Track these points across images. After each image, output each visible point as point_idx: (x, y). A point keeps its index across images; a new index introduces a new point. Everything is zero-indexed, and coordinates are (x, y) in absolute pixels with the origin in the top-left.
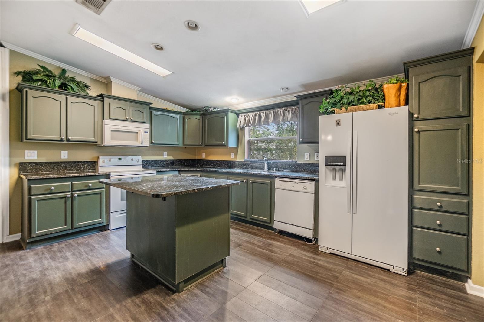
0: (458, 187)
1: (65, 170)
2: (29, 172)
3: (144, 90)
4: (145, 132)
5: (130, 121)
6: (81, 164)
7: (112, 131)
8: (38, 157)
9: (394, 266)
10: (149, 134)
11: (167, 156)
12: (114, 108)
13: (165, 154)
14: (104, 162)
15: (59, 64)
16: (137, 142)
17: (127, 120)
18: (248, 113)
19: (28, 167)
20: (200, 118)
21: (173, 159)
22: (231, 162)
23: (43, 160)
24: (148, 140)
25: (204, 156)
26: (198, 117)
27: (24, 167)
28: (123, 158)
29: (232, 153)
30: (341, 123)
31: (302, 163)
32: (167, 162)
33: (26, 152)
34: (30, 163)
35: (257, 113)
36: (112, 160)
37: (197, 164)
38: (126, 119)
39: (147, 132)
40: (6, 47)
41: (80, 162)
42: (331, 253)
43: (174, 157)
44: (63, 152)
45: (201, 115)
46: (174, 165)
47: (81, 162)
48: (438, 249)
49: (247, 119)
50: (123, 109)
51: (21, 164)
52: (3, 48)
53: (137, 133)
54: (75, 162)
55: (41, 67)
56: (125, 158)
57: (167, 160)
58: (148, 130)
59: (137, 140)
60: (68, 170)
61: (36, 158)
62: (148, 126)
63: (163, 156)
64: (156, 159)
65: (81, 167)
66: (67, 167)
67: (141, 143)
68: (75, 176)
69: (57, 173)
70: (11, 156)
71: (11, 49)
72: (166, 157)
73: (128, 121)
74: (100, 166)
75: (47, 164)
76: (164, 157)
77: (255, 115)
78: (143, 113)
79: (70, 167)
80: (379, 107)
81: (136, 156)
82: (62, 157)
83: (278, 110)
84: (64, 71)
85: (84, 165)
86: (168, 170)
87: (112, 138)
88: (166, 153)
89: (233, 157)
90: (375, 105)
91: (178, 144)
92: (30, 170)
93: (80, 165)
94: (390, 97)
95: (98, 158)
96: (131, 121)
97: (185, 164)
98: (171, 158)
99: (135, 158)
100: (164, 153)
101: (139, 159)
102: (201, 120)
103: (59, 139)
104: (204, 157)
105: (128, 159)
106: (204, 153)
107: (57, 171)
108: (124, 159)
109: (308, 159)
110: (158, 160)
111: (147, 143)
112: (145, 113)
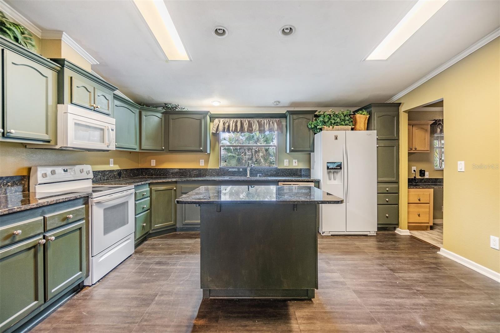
0: (394, 178)
6: (1, 181)
7: (76, 124)
9: (370, 232)
10: (114, 133)
11: (113, 164)
13: (112, 161)
16: (103, 144)
17: (92, 109)
18: (227, 119)
20: (162, 116)
21: (119, 169)
22: (200, 170)
25: (153, 164)
26: (160, 115)
28: (69, 169)
29: (201, 160)
30: (338, 138)
31: (283, 169)
32: (115, 173)
35: (238, 119)
36: (56, 172)
37: (143, 174)
38: (91, 107)
42: (332, 235)
43: (120, 166)
45: (162, 113)
46: (121, 176)
47: (2, 178)
48: (387, 215)
49: (227, 125)
50: (87, 90)
53: (103, 130)
56: (72, 169)
58: (114, 128)
59: (102, 141)
62: (114, 121)
63: (109, 164)
67: (107, 146)
74: (39, 184)
76: (111, 165)
77: (236, 122)
78: (108, 100)
80: (352, 129)
81: (83, 165)
83: (262, 119)
86: (143, 183)
89: (203, 165)
90: (350, 127)
91: (134, 147)
94: (361, 123)
96: (96, 111)
97: (131, 174)
98: (116, 167)
100: (110, 161)
102: (163, 119)
104: (155, 165)
105: (76, 171)
109: (288, 165)
111: (113, 146)
112: (110, 101)
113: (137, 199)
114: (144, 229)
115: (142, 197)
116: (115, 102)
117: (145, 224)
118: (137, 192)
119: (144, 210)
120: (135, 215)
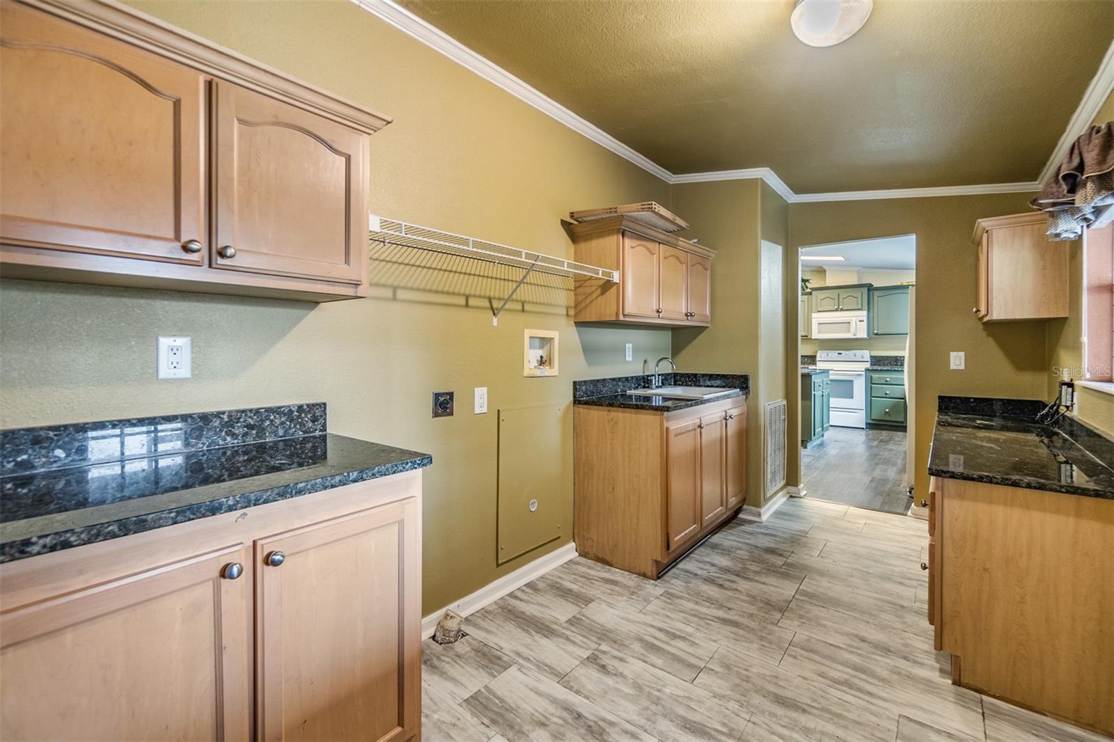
4: (860, 321)
5: (839, 310)
7: (819, 324)
10: (865, 323)
12: (821, 300)
14: (821, 356)
16: (849, 334)
17: (837, 310)
24: (864, 331)
36: (830, 354)
38: (835, 309)
39: (863, 321)
50: (832, 298)
53: (849, 323)
58: (865, 319)
59: (849, 332)
62: (865, 313)
67: (854, 335)
78: (857, 298)
81: (858, 350)
85: (804, 359)
87: (819, 332)
95: (817, 352)
96: (842, 310)
99: (859, 353)
101: (866, 354)
105: (849, 354)
108: (845, 354)
111: (863, 334)
112: (860, 299)
113: (873, 382)
114: (890, 415)
115: (885, 383)
116: (876, 294)
117: (887, 410)
118: (873, 376)
119: (888, 396)
120: (871, 396)
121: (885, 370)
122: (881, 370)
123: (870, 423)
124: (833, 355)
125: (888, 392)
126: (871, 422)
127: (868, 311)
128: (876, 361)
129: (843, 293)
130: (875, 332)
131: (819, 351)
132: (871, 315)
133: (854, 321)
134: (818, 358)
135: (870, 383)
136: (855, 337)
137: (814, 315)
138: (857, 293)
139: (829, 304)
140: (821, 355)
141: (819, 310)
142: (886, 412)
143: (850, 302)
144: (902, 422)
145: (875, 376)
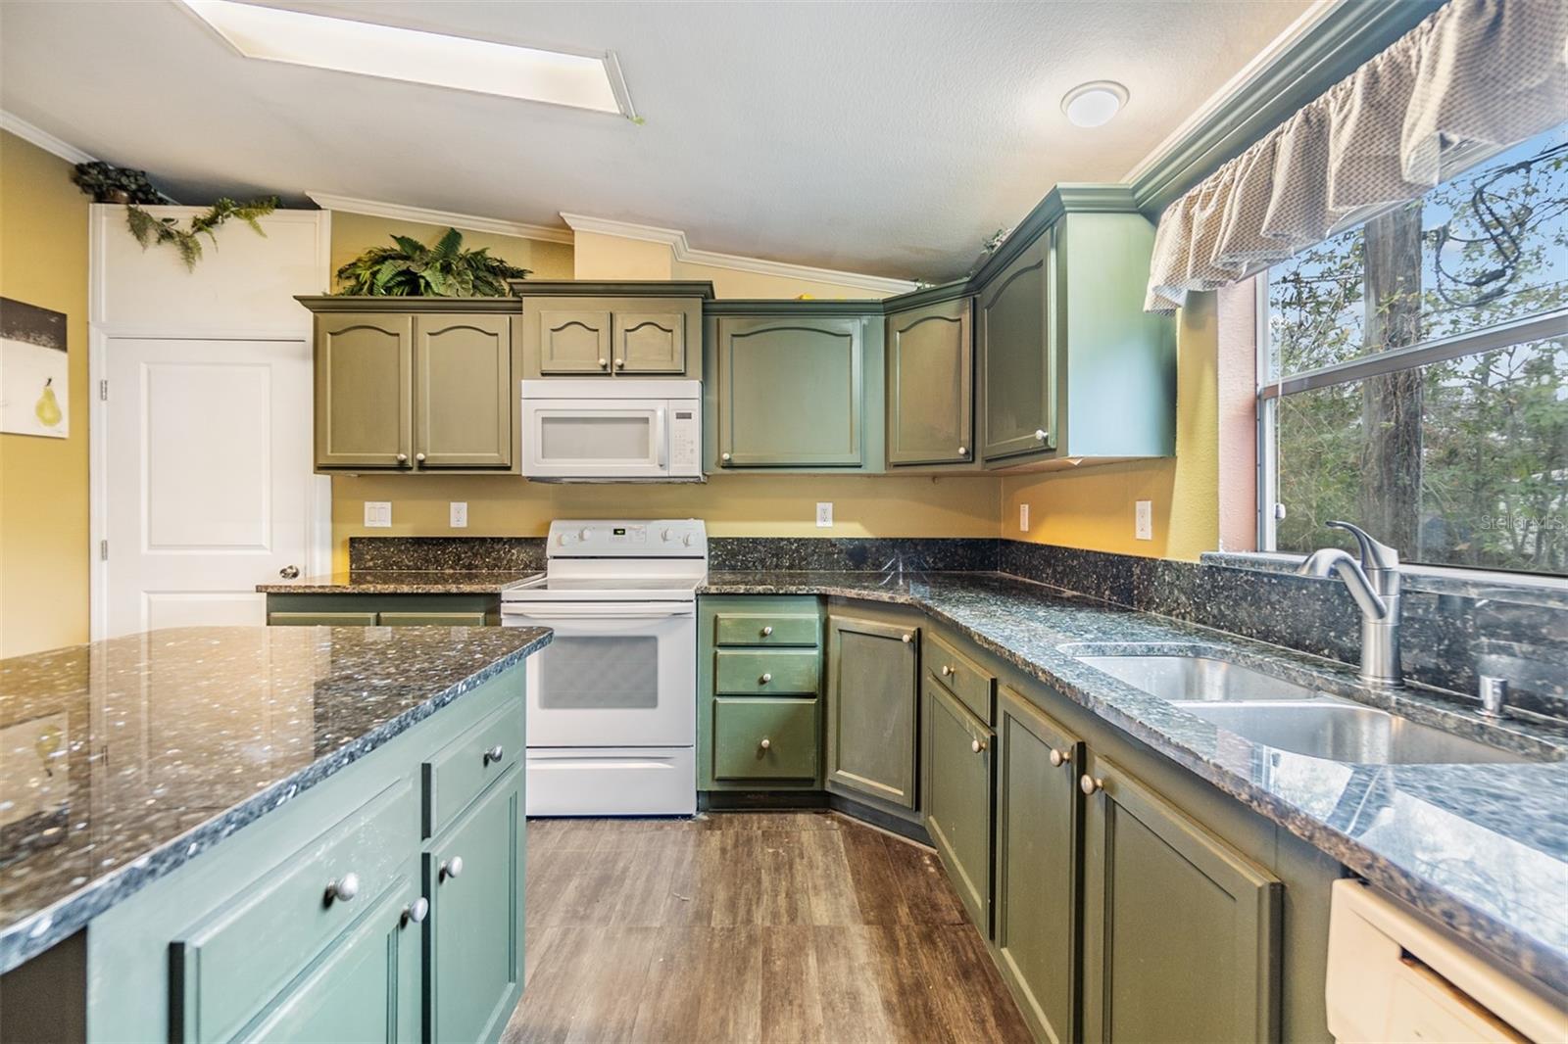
1: (457, 565)
2: (370, 568)
3: (700, 237)
4: (679, 417)
5: (617, 374)
6: (500, 546)
7: (545, 420)
8: (392, 522)
10: (694, 425)
11: (835, 519)
12: (553, 330)
13: (824, 511)
14: (560, 542)
15: (451, 220)
16: (647, 460)
17: (604, 373)
19: (367, 553)
20: (961, 311)
23: (406, 531)
24: (692, 451)
25: (1024, 523)
26: (954, 307)
27: (358, 550)
28: (629, 528)
29: (1138, 505)
32: (830, 549)
33: (368, 505)
34: (371, 540)
36: (587, 534)
37: (1002, 564)
38: (599, 370)
39: (688, 416)
40: (322, 207)
41: (500, 540)
44: (453, 505)
45: (964, 295)
46: (865, 562)
47: (502, 539)
50: (586, 327)
51: (352, 540)
52: (318, 212)
53: (646, 420)
54: (483, 540)
55: (401, 240)
56: (638, 528)
57: (829, 540)
58: (695, 408)
59: (646, 452)
60: (463, 566)
61: (389, 524)
62: (692, 387)
63: (813, 519)
64: (776, 536)
65: (499, 559)
66: (463, 556)
67: (661, 466)
68: (383, 591)
69: (436, 574)
70: (335, 517)
71: (333, 208)
72: (829, 524)
73: (610, 375)
74: (552, 557)
75: (410, 543)
76: (820, 524)
78: (670, 331)
79: (469, 557)
82: (453, 524)
84: (453, 238)
85: (509, 551)
88: (829, 506)
89: (1148, 533)
91: (856, 460)
92: (372, 559)
93: (498, 551)
95: (546, 526)
96: (622, 373)
97: (929, 560)
98: (854, 530)
99: (676, 528)
100: (820, 506)
101: (694, 534)
102: (966, 319)
103: (395, 463)
104: (1027, 529)
105: (645, 534)
106: (1027, 506)
107: (437, 569)
108: (633, 533)
110: (788, 539)
111: (689, 465)
112: (678, 332)
113: (722, 640)
114: (773, 760)
115: (757, 640)
116: (729, 325)
117: (766, 742)
118: (721, 616)
119: (767, 689)
120: (715, 694)
121: (759, 594)
122: (747, 595)
123: (710, 793)
124: (598, 535)
125: (768, 676)
126: (715, 788)
127: (705, 383)
128: (727, 555)
129: (628, 313)
130: (726, 456)
131: (554, 524)
132: (713, 398)
133: (660, 413)
134: (552, 549)
135: (714, 641)
136: (665, 473)
137: (530, 387)
138: (669, 313)
139: (581, 349)
140: (561, 536)
141: (547, 368)
142: (761, 749)
143: (647, 345)
144: (810, 781)
145: (729, 615)
